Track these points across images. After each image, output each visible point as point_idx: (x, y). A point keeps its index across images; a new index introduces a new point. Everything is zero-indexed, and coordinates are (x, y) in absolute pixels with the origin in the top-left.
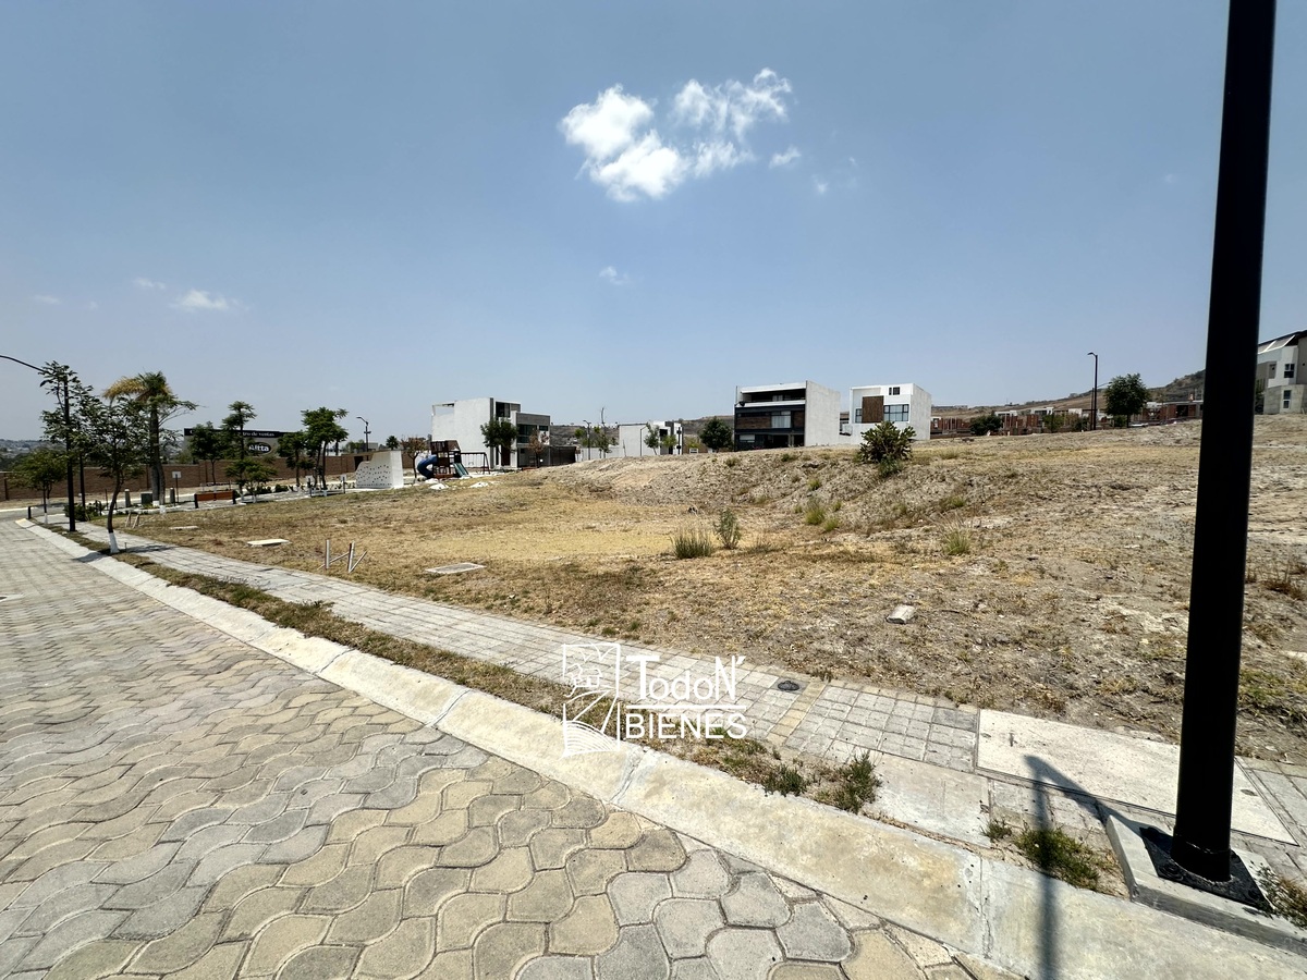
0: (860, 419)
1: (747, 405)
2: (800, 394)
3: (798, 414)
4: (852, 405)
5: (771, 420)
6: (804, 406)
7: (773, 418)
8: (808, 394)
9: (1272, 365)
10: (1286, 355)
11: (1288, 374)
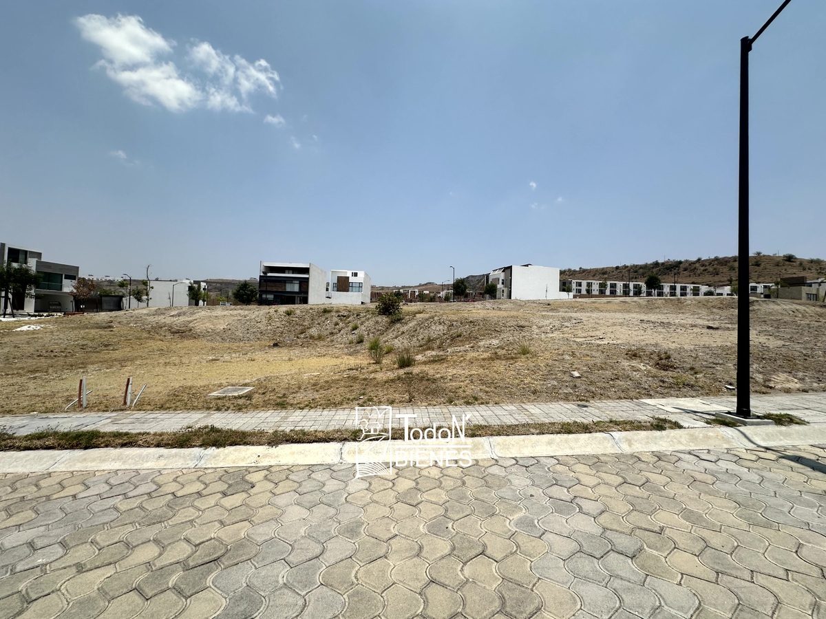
0: (336, 289)
1: (269, 274)
2: (306, 271)
3: (304, 283)
4: (333, 280)
5: (285, 286)
6: (308, 279)
7: (287, 285)
8: (311, 271)
9: (499, 279)
10: (502, 276)
11: (503, 283)
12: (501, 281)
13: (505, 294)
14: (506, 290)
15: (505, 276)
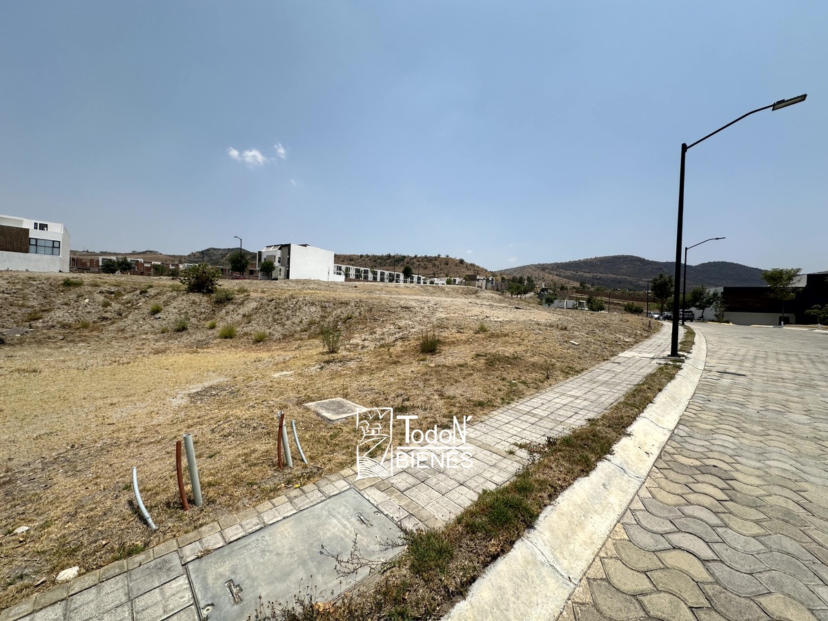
9: (275, 257)
10: (278, 254)
11: (279, 262)
12: (277, 259)
13: (282, 273)
14: (283, 269)
15: (282, 253)
